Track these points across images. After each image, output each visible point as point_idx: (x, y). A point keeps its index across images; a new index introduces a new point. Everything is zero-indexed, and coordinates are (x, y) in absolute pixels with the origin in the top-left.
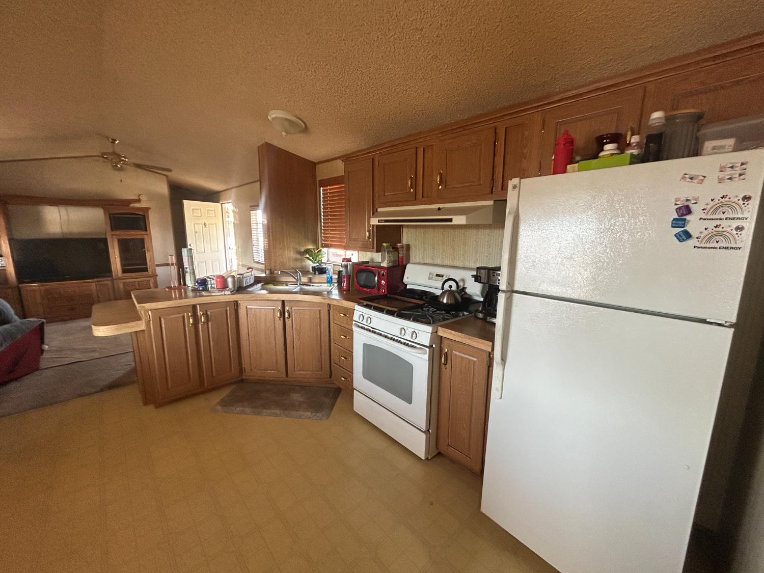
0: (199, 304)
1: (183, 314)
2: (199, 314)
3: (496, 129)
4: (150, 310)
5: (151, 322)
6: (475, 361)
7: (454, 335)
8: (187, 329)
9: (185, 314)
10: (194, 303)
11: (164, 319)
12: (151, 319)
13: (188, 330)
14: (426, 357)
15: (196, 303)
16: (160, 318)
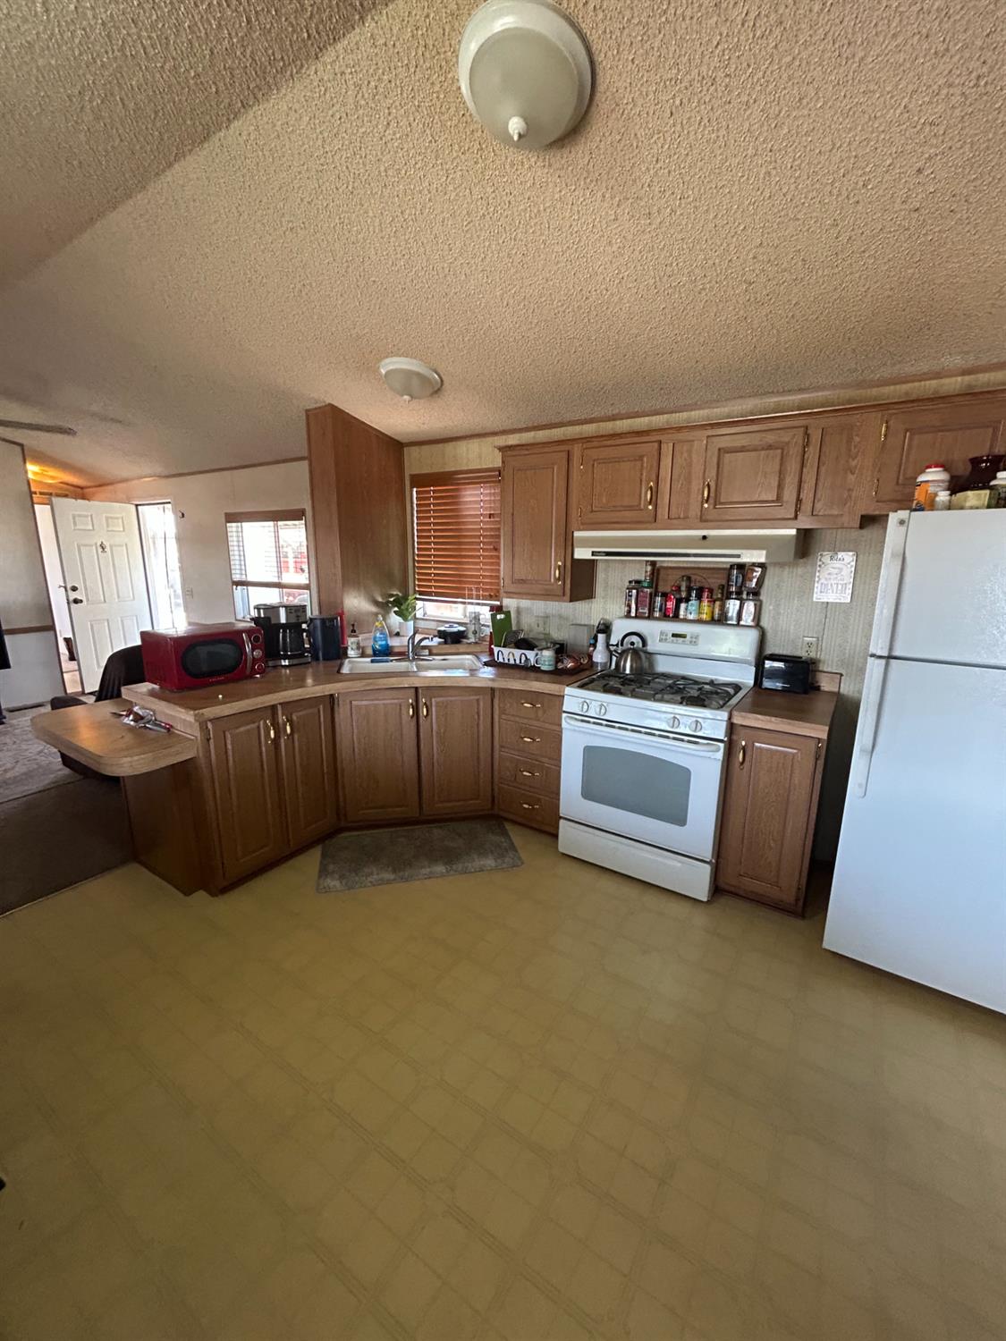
0: (280, 704)
1: (257, 724)
2: (280, 721)
3: (807, 428)
4: (210, 720)
5: (212, 741)
6: (794, 755)
7: (762, 720)
8: (264, 749)
9: (262, 723)
10: (272, 703)
11: (231, 734)
12: (212, 736)
13: (266, 751)
14: (720, 755)
15: (276, 702)
16: (224, 732)
